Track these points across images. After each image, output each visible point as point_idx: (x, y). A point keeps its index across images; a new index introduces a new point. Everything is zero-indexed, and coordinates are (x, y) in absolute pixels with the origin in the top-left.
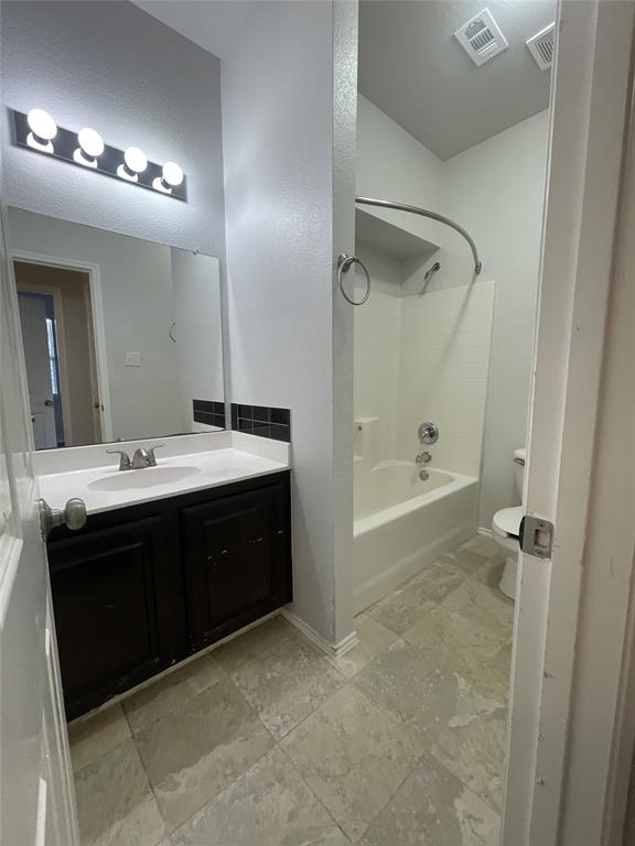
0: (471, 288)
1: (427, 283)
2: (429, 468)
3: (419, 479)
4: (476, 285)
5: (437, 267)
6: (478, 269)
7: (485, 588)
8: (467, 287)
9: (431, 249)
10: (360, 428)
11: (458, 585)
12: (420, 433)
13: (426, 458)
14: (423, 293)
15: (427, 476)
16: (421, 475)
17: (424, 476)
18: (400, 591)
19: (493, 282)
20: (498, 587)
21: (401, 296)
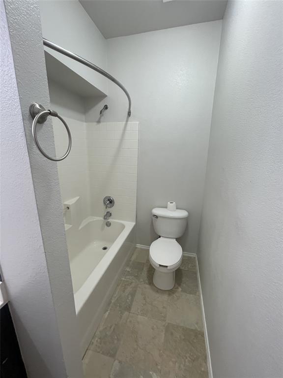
0: (126, 124)
1: (101, 116)
2: (110, 220)
3: (106, 227)
4: (129, 122)
5: (106, 107)
6: (129, 114)
7: (147, 286)
8: (124, 123)
9: (102, 96)
10: (68, 208)
11: (136, 291)
12: (105, 203)
13: (109, 215)
14: (99, 122)
15: (110, 224)
16: (106, 224)
17: (108, 224)
18: (107, 313)
19: (138, 122)
20: (153, 284)
21: (86, 122)
